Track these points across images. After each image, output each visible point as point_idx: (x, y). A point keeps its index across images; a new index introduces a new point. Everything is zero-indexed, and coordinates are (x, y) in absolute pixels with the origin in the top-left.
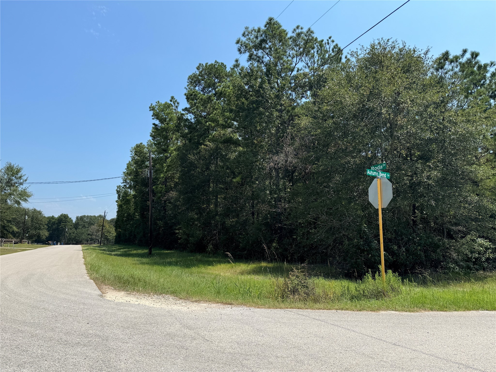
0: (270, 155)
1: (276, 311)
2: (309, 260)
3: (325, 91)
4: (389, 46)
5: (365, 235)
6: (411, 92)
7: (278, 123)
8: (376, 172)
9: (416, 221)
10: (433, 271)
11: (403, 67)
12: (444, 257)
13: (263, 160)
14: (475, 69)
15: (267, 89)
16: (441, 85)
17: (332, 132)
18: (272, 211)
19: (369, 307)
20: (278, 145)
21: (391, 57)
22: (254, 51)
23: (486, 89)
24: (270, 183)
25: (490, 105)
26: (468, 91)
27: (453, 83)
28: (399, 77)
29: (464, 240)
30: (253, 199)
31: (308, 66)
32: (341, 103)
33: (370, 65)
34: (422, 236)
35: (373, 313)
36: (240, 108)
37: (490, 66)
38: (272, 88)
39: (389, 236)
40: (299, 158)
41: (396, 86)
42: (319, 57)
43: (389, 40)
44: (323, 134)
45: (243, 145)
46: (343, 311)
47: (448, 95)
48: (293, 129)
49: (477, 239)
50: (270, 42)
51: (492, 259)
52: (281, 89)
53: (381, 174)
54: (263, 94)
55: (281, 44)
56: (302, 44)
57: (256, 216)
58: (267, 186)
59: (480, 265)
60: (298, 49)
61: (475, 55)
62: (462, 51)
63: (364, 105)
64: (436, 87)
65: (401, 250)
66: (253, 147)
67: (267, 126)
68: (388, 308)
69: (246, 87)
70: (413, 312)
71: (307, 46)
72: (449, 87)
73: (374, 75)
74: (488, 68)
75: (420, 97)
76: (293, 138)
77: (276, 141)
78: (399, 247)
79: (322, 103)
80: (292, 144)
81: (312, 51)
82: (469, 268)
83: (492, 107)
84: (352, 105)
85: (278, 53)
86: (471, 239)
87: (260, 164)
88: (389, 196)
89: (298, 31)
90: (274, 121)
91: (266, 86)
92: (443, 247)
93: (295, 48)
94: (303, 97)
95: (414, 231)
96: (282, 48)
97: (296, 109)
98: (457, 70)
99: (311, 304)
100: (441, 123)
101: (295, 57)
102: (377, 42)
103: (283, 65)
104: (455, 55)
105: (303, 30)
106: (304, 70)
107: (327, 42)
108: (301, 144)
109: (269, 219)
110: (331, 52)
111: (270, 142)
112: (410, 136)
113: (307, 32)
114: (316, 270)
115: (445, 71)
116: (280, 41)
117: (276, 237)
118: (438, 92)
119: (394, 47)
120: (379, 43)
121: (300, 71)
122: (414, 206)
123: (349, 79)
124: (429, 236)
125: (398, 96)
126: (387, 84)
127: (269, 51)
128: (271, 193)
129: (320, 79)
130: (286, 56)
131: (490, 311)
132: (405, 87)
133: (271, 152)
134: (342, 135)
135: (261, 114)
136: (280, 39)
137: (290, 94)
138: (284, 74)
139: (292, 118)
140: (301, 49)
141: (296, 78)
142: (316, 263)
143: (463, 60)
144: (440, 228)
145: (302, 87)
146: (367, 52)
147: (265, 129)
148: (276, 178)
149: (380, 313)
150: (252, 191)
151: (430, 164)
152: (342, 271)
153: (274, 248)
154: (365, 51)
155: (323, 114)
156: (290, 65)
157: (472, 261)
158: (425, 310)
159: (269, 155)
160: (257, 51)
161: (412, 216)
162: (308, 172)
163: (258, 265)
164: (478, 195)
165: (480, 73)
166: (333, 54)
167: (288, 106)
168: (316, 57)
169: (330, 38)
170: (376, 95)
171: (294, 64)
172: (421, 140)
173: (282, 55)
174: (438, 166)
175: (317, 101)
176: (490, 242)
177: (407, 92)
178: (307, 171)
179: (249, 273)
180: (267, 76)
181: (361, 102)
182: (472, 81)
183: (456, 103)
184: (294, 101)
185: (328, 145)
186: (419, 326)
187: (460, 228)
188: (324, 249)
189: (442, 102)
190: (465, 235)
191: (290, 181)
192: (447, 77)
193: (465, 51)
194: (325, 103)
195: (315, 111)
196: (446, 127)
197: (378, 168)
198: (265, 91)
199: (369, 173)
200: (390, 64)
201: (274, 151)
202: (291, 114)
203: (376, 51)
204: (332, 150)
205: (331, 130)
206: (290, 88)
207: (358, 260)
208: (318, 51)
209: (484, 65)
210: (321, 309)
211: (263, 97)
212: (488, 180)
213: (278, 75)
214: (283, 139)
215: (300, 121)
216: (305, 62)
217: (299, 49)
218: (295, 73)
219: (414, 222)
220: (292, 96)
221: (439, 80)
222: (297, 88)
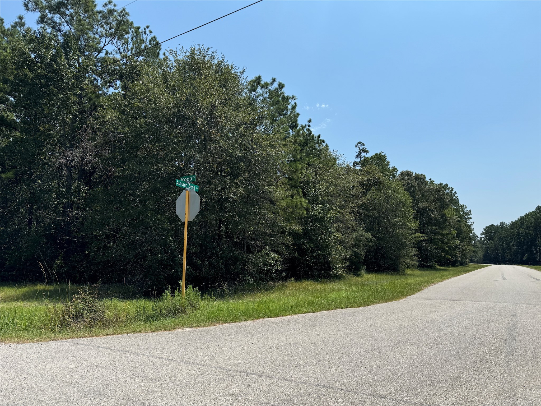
0: (62, 149)
1: (48, 344)
2: (104, 280)
3: (138, 85)
4: (209, 56)
5: (170, 250)
6: (226, 109)
7: (75, 110)
8: (186, 183)
9: (221, 235)
10: (232, 284)
11: (220, 81)
12: (242, 270)
13: (52, 154)
14: (280, 99)
15: (63, 65)
16: (252, 107)
17: (143, 133)
18: (58, 220)
19: (164, 327)
20: (74, 137)
21: (210, 67)
22: (49, 14)
23: (287, 118)
24: (59, 184)
25: (289, 134)
26: (273, 118)
27: (262, 108)
28: (216, 90)
29: (259, 254)
30: (31, 203)
31: (120, 52)
32: (155, 103)
33: (189, 69)
34: (224, 250)
35: (168, 332)
36: (21, 81)
37: (292, 99)
38: (70, 65)
39: (194, 250)
40: (100, 157)
41: (212, 98)
42: (133, 45)
43: (209, 48)
44: (132, 133)
45: (21, 130)
46: (136, 334)
47: (257, 118)
48: (95, 121)
49: (270, 252)
50: (72, 8)
51: (279, 271)
52: (84, 69)
53: (191, 187)
54: (57, 70)
55: (86, 15)
56: (114, 23)
57: (34, 226)
58: (54, 187)
59: (270, 277)
60: (108, 29)
61: (281, 86)
62: (272, 79)
63: (179, 111)
64: (248, 108)
65: (204, 264)
66: (36, 134)
67: (60, 111)
68: (184, 326)
69: (33, 56)
70: (207, 326)
71: (120, 28)
72: (259, 111)
73: (192, 81)
74: (290, 101)
75: (233, 115)
76: (94, 133)
77: (70, 132)
78: (203, 261)
79: (134, 99)
80: (93, 140)
81: (126, 36)
82: (261, 279)
83: (290, 136)
84: (167, 108)
85: (81, 25)
86: (265, 253)
87: (45, 158)
88: (197, 209)
89: (111, 7)
90: (70, 107)
91: (62, 61)
92: (242, 260)
93: (105, 27)
94: (110, 86)
95: (219, 246)
96: (87, 20)
97: (101, 98)
98: (266, 96)
99: (98, 330)
100: (249, 144)
101: (103, 36)
102: (197, 48)
103: (88, 42)
104: (266, 81)
105: (116, 8)
106: (114, 55)
107: (144, 30)
108: (104, 141)
109: (53, 229)
110: (148, 43)
111: (62, 132)
112: (222, 151)
113: (121, 12)
114: (110, 290)
115: (257, 95)
116: (86, 12)
117: (61, 253)
118: (250, 114)
119: (213, 58)
120: (199, 49)
121: (110, 54)
122: (221, 220)
123: (166, 78)
124: (231, 250)
125: (214, 109)
126: (204, 95)
127: (70, 20)
128: (58, 197)
129: (133, 71)
130: (92, 31)
131: (273, 318)
132: (221, 102)
133: (62, 144)
134: (154, 139)
135: (51, 94)
136: (86, 9)
137: (95, 79)
138: (88, 53)
139: (94, 107)
140: (113, 30)
141: (103, 61)
142: (111, 282)
143: (272, 88)
144: (241, 243)
145: (111, 74)
146: (187, 55)
147: (57, 115)
148: (67, 178)
149: (175, 332)
150: (31, 192)
151: (237, 181)
152: (141, 289)
153: (57, 267)
154: (185, 53)
155: (134, 111)
156: (96, 44)
157: (264, 273)
158: (219, 323)
159: (60, 148)
160: (53, 14)
161: (218, 231)
162: (111, 176)
163: (32, 289)
164: (273, 213)
165: (284, 104)
166: (150, 46)
167: (91, 93)
168: (129, 44)
169: (148, 27)
170: (193, 102)
171: (102, 45)
172: (232, 157)
173: (87, 28)
174: (244, 184)
175: (128, 95)
176: (279, 255)
177: (222, 107)
178: (109, 174)
179: (17, 299)
180: (65, 50)
181: (176, 106)
182: (277, 110)
183: (263, 127)
184: (100, 89)
185: (138, 147)
186: (211, 340)
187: (258, 243)
188: (123, 266)
189: (252, 124)
190: (261, 248)
191: (86, 185)
192: (258, 100)
193: (274, 80)
194: (137, 99)
195: (125, 105)
196: (253, 148)
197: (188, 179)
198: (59, 67)
199: (178, 183)
200: (209, 74)
201: (68, 144)
202: (94, 103)
203: (196, 57)
204: (142, 154)
205: (141, 131)
206: (95, 71)
207: (159, 277)
208: (132, 38)
209: (287, 97)
210: (110, 334)
211: (56, 74)
212: (282, 201)
213: (80, 51)
214: (80, 131)
215: (104, 114)
216: (116, 46)
217: (110, 29)
218: (102, 55)
219: (219, 236)
220: (97, 82)
221: (251, 102)
222: (104, 73)
